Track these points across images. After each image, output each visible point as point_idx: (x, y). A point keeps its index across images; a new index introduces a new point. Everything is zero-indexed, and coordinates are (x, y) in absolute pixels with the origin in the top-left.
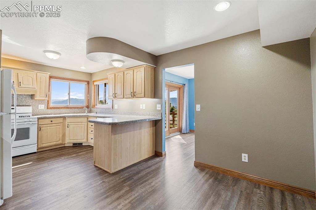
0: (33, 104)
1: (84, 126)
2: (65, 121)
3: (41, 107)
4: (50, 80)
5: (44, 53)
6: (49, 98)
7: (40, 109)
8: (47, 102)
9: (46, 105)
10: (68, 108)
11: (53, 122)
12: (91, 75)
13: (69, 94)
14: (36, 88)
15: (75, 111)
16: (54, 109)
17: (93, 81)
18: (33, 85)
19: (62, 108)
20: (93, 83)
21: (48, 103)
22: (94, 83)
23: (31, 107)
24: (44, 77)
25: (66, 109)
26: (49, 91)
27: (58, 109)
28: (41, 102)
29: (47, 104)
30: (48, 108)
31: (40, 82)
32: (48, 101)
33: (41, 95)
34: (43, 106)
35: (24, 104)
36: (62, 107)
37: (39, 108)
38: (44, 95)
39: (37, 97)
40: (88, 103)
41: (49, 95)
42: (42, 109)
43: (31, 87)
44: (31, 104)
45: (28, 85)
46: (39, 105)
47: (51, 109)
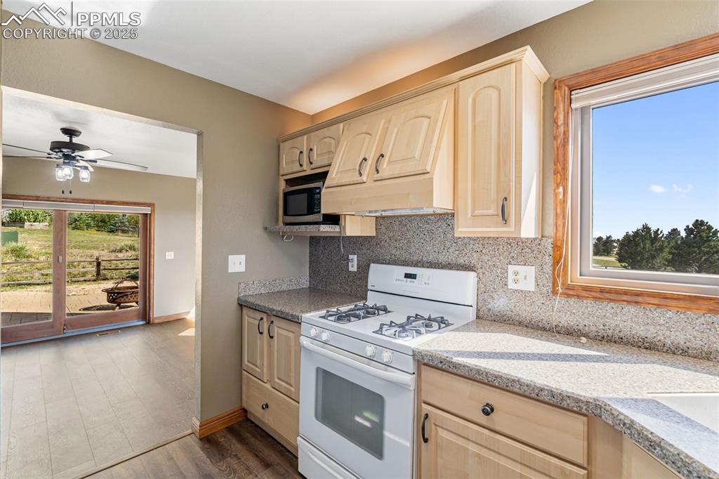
0: (486, 258)
3: (520, 277)
7: (515, 291)
9: (548, 269)
11: (497, 420)
14: (429, 169)
16: (595, 298)
19: (664, 301)
23: (472, 276)
24: (494, 94)
27: (632, 309)
28: (520, 250)
29: (549, 260)
30: (555, 292)
31: (474, 127)
34: (531, 271)
36: (667, 298)
37: (512, 285)
39: (459, 222)
42: (525, 294)
43: (411, 167)
44: (474, 259)
45: (405, 160)
46: (509, 266)
47: (579, 297)
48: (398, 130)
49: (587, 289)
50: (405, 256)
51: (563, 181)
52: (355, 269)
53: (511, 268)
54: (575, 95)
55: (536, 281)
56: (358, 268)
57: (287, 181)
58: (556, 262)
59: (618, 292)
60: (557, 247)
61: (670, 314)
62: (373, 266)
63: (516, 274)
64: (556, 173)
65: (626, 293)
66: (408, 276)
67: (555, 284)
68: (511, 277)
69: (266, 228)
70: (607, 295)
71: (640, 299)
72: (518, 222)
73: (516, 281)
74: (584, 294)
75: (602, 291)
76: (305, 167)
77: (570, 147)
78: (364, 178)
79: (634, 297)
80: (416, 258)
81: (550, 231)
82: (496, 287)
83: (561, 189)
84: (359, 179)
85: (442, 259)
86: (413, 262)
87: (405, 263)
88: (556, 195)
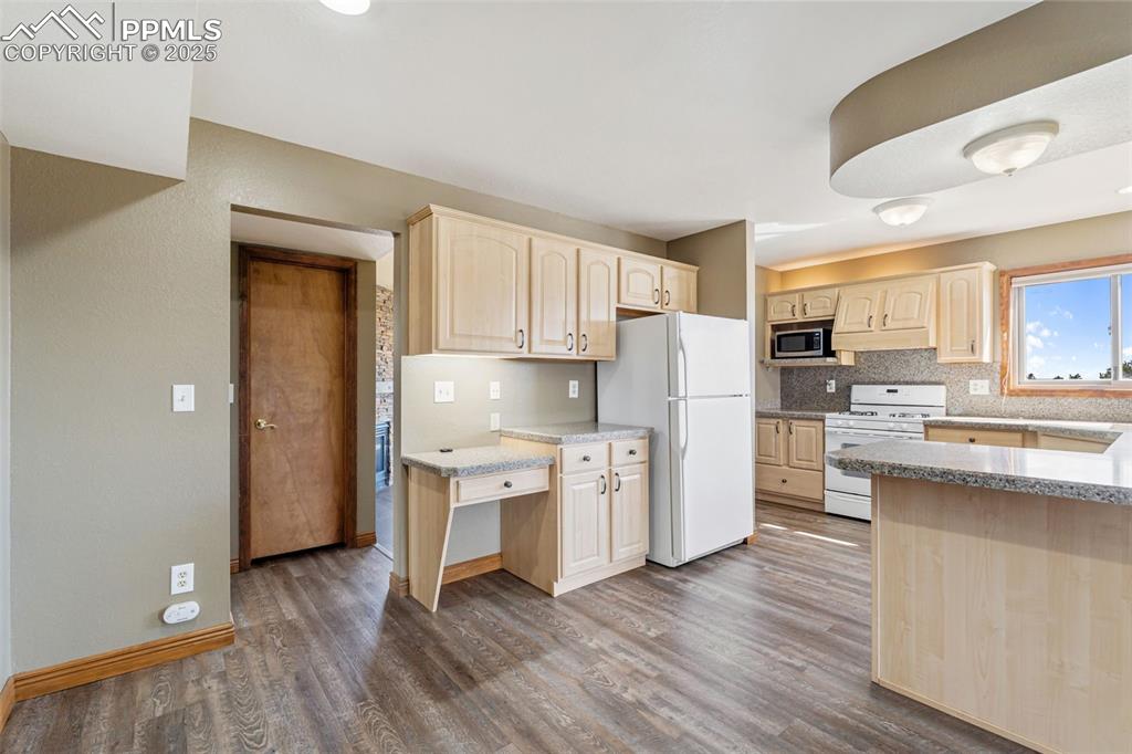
0: (952, 377)
3: (979, 387)
5: (874, 215)
6: (1004, 356)
7: (974, 396)
8: (998, 368)
9: (998, 381)
13: (1112, 330)
16: (1028, 396)
18: (919, 318)
23: (943, 387)
26: (1005, 330)
27: (1049, 400)
28: (978, 369)
29: (998, 376)
30: (1002, 394)
31: (951, 300)
33: (954, 349)
34: (986, 383)
35: (925, 377)
37: (972, 392)
38: (966, 348)
39: (943, 354)
41: (1006, 343)
42: (982, 397)
43: (912, 324)
44: (944, 378)
45: (906, 319)
47: (1018, 395)
48: (895, 300)
49: (1023, 391)
50: (883, 378)
51: (1007, 330)
52: (833, 391)
53: (971, 382)
54: (1014, 280)
55: (990, 388)
56: (837, 389)
57: (773, 326)
58: (1003, 377)
59: (1041, 391)
60: (1004, 368)
61: (1070, 400)
62: (855, 387)
63: (976, 385)
64: (1002, 324)
65: (1045, 391)
66: (889, 391)
67: (1002, 389)
68: (971, 387)
69: (762, 362)
70: (1035, 393)
72: (981, 354)
74: (1021, 393)
75: (1032, 391)
76: (797, 316)
77: (1011, 311)
78: (873, 328)
80: (894, 379)
81: (999, 358)
82: (960, 394)
83: (1005, 335)
84: (867, 328)
85: (916, 379)
86: (892, 383)
87: (884, 383)
88: (1002, 337)
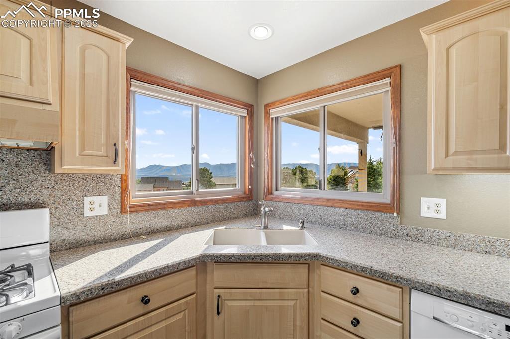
0: (59, 194)
1: (295, 306)
2: (206, 280)
3: (96, 206)
4: (129, 85)
6: (127, 167)
8: (118, 181)
9: (117, 196)
10: (194, 203)
11: (151, 305)
12: (256, 84)
13: (195, 150)
14: (51, 101)
15: (217, 214)
17: (267, 106)
18: (31, 83)
19: (174, 205)
20: (268, 114)
21: (124, 190)
22: (272, 111)
23: (46, 212)
24: (104, 57)
25: (189, 209)
26: (127, 136)
27: (162, 212)
28: (93, 183)
29: (118, 190)
30: (123, 211)
31: (83, 76)
32: (124, 180)
33: (86, 152)
34: (104, 200)
36: (175, 203)
37: (87, 213)
38: (102, 152)
39: (66, 158)
40: (251, 183)
41: (127, 151)
42: (99, 218)
44: (44, 196)
46: (85, 198)
47: (137, 211)
49: (141, 206)
53: (87, 200)
54: (133, 82)
55: (109, 206)
59: (157, 205)
61: (176, 211)
63: (92, 203)
65: (160, 204)
67: (122, 206)
68: (87, 206)
70: (152, 207)
71: (166, 206)
73: (92, 210)
74: (140, 209)
75: (149, 205)
79: (163, 206)
82: (71, 218)
83: (127, 142)
